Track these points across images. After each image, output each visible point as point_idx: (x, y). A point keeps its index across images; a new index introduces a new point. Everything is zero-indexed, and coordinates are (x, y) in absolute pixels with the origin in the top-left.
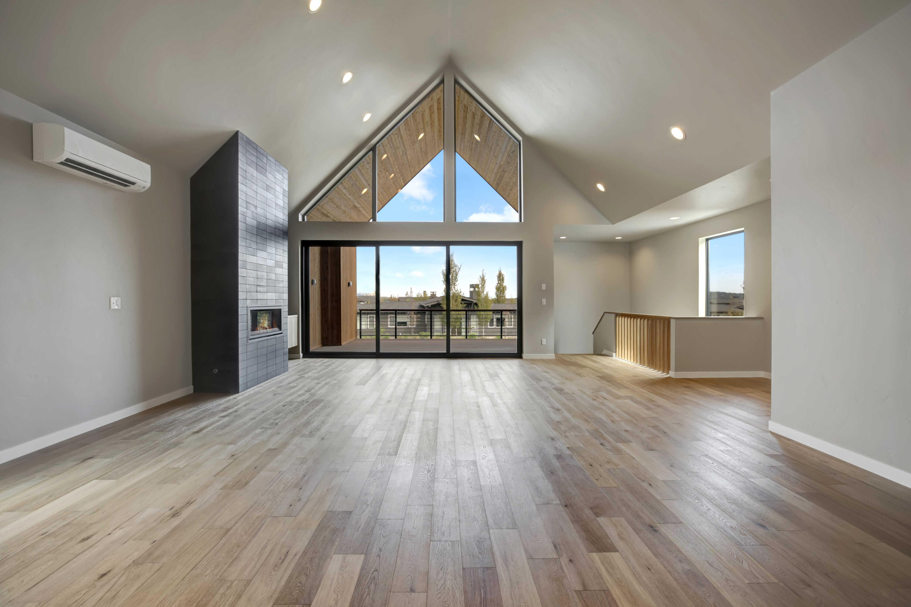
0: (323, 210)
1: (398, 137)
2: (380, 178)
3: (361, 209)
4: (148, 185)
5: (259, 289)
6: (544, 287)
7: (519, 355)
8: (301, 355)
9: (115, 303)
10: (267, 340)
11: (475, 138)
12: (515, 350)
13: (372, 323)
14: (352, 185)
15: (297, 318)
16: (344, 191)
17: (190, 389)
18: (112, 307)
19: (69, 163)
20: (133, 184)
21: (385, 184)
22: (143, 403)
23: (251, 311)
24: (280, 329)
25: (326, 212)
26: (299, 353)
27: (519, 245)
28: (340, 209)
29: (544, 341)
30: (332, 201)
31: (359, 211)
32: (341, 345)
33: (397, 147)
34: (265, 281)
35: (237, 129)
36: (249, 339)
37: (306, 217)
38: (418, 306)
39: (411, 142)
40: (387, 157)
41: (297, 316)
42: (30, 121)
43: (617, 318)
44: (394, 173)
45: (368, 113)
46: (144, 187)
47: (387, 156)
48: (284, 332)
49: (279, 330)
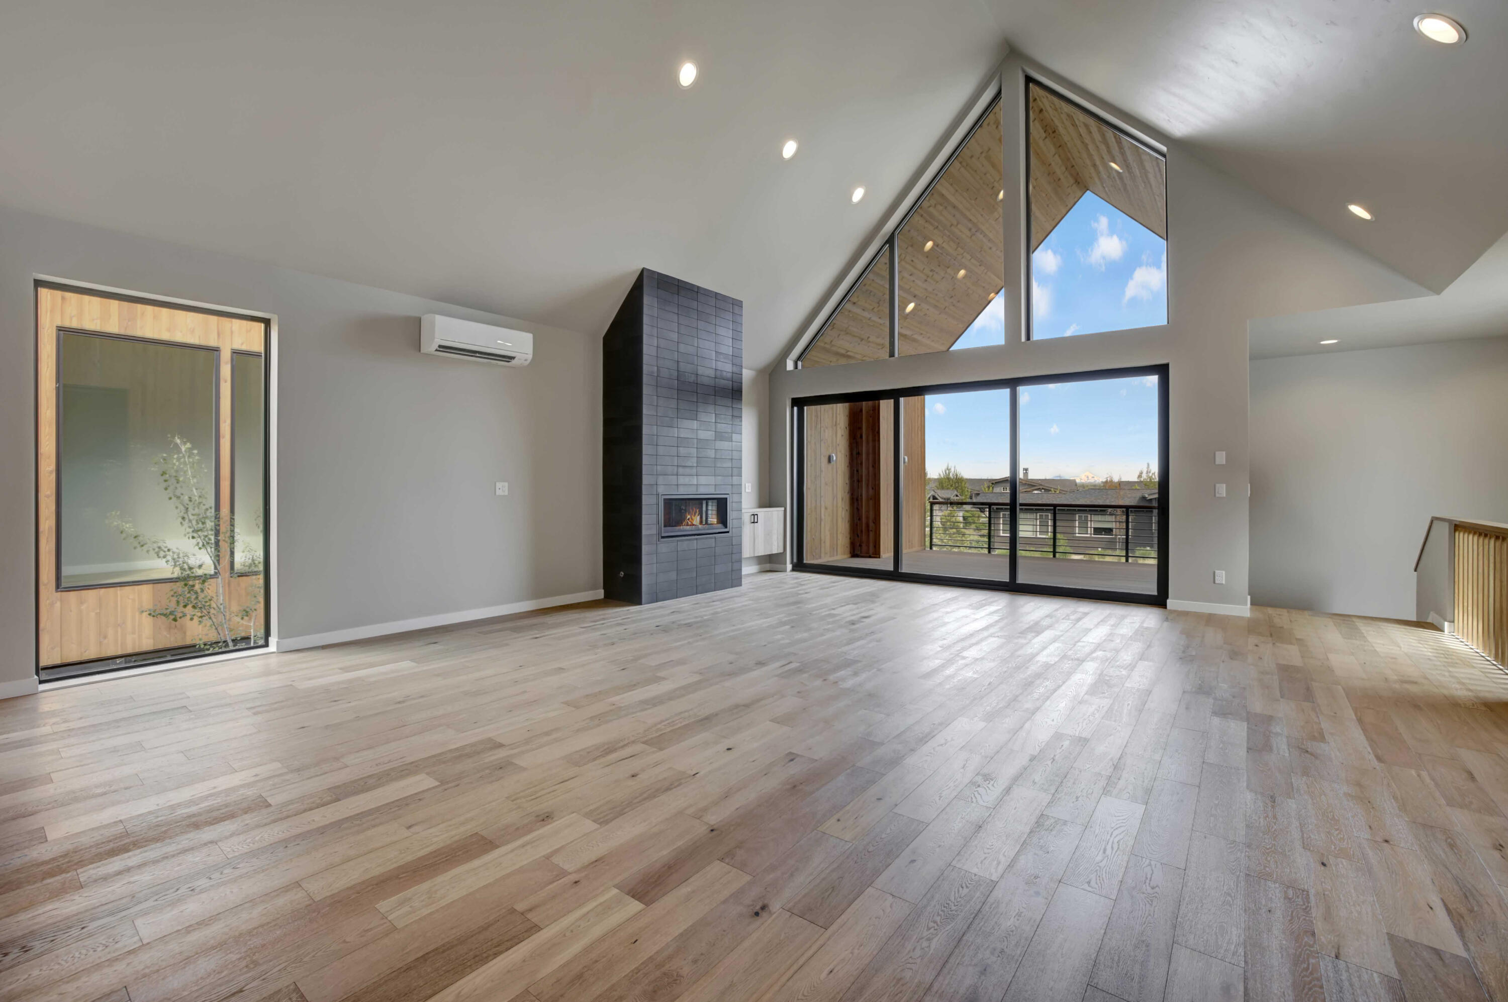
0: (834, 349)
1: (946, 208)
2: (937, 282)
3: (915, 336)
4: (530, 357)
5: (681, 470)
6: (1221, 458)
7: (1159, 600)
8: (789, 567)
9: (502, 488)
10: (697, 539)
11: (1112, 168)
12: (1152, 589)
13: (1044, 529)
14: (878, 303)
15: (783, 512)
16: (866, 314)
17: (600, 594)
18: (497, 494)
19: (443, 348)
20: (513, 358)
21: (954, 289)
22: (534, 601)
23: (665, 500)
24: (726, 527)
25: (843, 352)
26: (785, 564)
27: (1162, 370)
28: (869, 342)
29: (1221, 577)
30: (847, 333)
31: (915, 340)
32: (879, 557)
33: (952, 225)
34: (695, 460)
35: (642, 267)
36: (660, 537)
37: (800, 363)
38: (1137, 499)
39: (983, 209)
40: (936, 245)
41: (783, 509)
42: (417, 315)
43: (1457, 534)
44: (965, 268)
45: (858, 187)
46: (526, 360)
47: (934, 244)
48: (733, 532)
49: (723, 527)
